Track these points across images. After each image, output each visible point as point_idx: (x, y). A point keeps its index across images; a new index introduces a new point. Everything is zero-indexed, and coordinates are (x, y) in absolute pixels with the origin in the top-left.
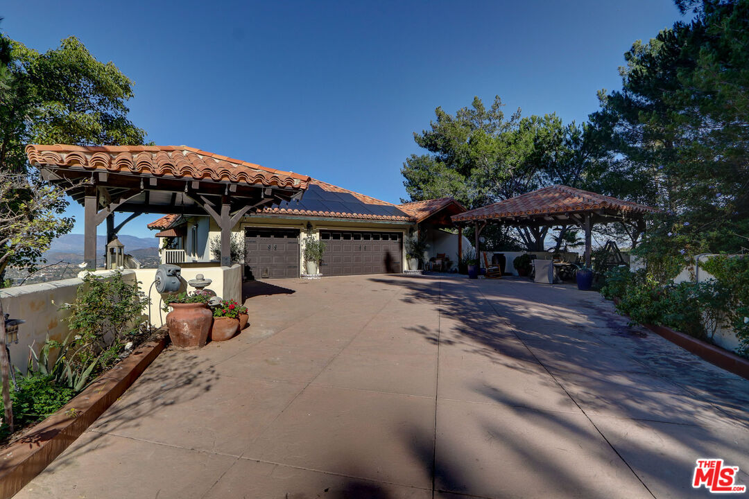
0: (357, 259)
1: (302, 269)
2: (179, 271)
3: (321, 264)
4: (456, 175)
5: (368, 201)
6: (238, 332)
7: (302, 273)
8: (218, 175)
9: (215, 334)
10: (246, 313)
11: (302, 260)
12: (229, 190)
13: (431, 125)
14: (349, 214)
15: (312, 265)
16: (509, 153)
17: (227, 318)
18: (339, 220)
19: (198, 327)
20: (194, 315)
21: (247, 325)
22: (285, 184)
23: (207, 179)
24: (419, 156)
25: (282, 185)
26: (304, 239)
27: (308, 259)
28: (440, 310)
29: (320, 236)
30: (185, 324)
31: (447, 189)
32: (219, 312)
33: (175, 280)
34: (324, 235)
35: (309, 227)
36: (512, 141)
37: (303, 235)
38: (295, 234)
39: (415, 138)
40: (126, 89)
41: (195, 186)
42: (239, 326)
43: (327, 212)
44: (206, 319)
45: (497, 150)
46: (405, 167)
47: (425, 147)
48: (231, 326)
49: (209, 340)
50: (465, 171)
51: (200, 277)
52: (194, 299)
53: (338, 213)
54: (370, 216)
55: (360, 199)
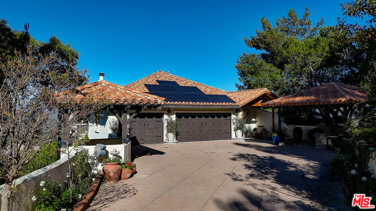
0: (201, 131)
1: (165, 137)
2: (106, 147)
3: (177, 135)
4: (274, 69)
5: (208, 92)
6: (132, 176)
7: (164, 140)
8: (122, 101)
9: (122, 176)
10: (135, 167)
11: (165, 132)
12: (127, 108)
13: (257, 32)
14: (194, 103)
15: (171, 136)
16: (310, 54)
17: (127, 169)
18: (188, 107)
19: (116, 173)
20: (115, 168)
21: (136, 172)
22: (154, 103)
23: (117, 103)
24: (248, 54)
25: (152, 104)
26: (166, 119)
27: (168, 131)
28: (246, 165)
29: (176, 116)
30: (111, 171)
31: (268, 79)
32: (124, 166)
33: (104, 152)
34: (179, 116)
35: (169, 112)
36: (313, 46)
37: (166, 117)
38: (161, 116)
39: (246, 41)
40: (77, 57)
41: (112, 107)
42: (133, 173)
43: (180, 102)
44: (119, 169)
45: (302, 52)
46: (238, 62)
47: (253, 47)
48: (129, 172)
49: (120, 179)
50: (281, 66)
51: (115, 150)
52: (114, 161)
53: (187, 103)
54: (208, 103)
55: (203, 91)
